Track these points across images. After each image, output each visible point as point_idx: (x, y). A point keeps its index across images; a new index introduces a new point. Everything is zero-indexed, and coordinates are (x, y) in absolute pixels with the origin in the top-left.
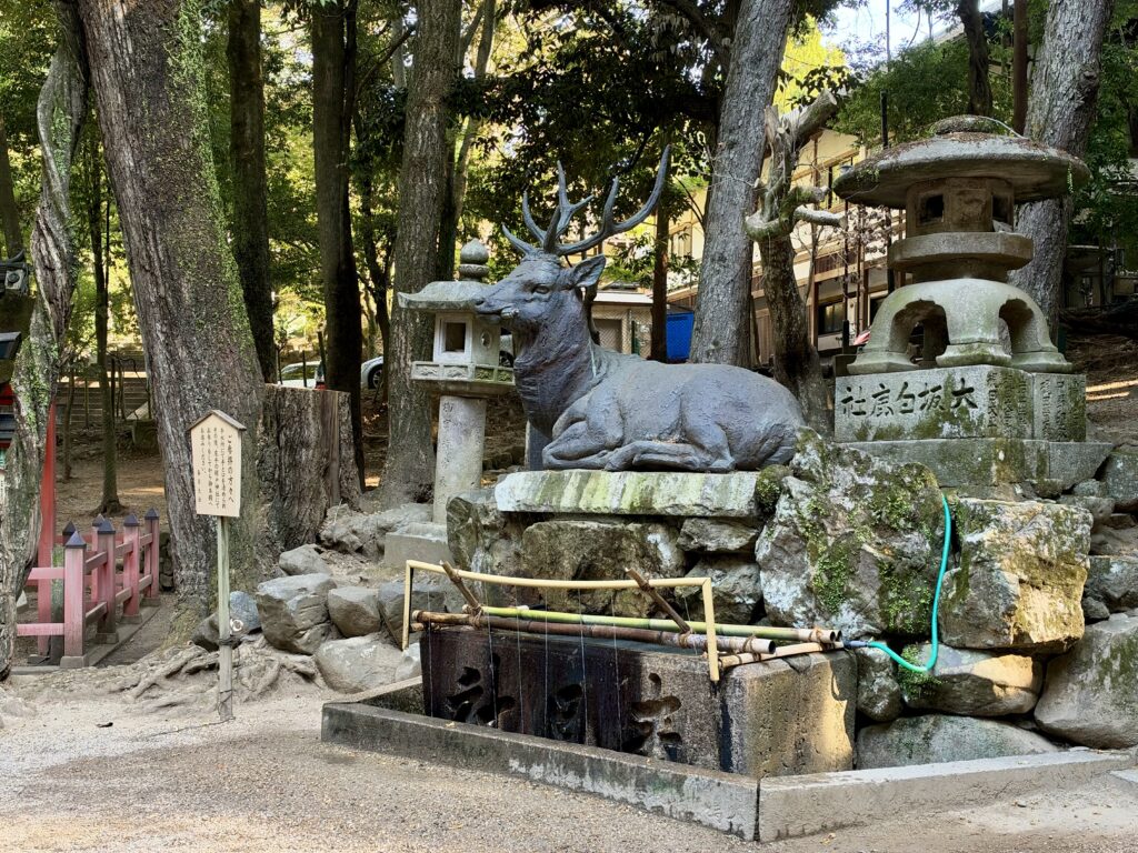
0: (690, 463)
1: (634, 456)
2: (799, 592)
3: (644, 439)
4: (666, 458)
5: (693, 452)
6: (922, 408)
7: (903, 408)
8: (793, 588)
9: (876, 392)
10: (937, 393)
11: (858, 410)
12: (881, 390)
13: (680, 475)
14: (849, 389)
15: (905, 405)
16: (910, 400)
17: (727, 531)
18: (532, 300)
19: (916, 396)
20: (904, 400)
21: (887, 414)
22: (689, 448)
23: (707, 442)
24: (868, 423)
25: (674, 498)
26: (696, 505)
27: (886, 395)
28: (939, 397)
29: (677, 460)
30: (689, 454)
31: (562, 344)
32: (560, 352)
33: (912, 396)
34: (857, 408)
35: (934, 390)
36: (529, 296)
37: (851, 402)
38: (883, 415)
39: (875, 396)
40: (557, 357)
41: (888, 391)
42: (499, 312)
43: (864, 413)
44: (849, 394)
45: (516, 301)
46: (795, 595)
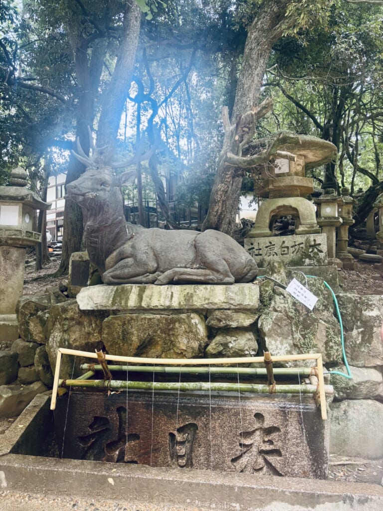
0: (211, 280)
1: (174, 276)
2: (288, 347)
3: (177, 267)
4: (195, 277)
5: (211, 274)
6: (293, 252)
7: (282, 253)
8: (285, 345)
9: (267, 245)
10: (301, 246)
11: (257, 253)
12: (269, 244)
13: (209, 286)
14: (252, 244)
15: (284, 251)
16: (286, 249)
17: (242, 316)
18: (101, 190)
19: (290, 248)
20: (283, 249)
21: (273, 255)
22: (208, 272)
23: (221, 268)
24: (263, 259)
25: (209, 299)
26: (224, 302)
27: (273, 246)
28: (302, 248)
29: (202, 278)
30: (209, 275)
31: (115, 216)
32: (113, 220)
33: (288, 247)
34: (257, 252)
35: (299, 245)
36: (100, 187)
37: (253, 250)
38: (272, 256)
39: (266, 247)
40: (112, 223)
41: (274, 245)
42: (83, 195)
43: (261, 255)
44: (252, 246)
45: (93, 190)
46: (286, 349)
